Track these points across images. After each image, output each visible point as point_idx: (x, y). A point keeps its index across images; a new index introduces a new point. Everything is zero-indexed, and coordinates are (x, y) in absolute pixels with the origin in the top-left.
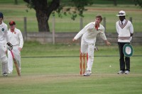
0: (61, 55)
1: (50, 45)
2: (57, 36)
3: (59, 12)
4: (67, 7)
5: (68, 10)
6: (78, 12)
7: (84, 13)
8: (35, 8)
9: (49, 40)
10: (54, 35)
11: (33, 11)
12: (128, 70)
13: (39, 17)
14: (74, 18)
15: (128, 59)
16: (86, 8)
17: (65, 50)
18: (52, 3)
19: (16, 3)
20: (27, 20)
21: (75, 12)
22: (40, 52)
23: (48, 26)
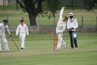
1: (37, 33)
2: (40, 28)
3: (41, 14)
5: (47, 13)
6: (52, 14)
7: (56, 15)
8: (28, 12)
9: (36, 30)
11: (27, 14)
13: (30, 17)
14: (49, 17)
18: (38, 9)
19: (17, 9)
20: (24, 19)
23: (35, 22)
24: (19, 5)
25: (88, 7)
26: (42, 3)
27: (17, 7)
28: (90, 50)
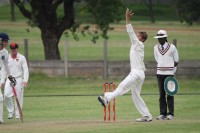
0: (77, 93)
1: (62, 78)
2: (70, 66)
3: (74, 30)
4: (85, 25)
5: (87, 28)
6: (100, 32)
7: (109, 33)
8: (40, 27)
9: (60, 71)
10: (66, 65)
11: (37, 31)
12: (171, 113)
13: (46, 38)
14: (94, 40)
15: (171, 99)
16: (111, 26)
17: (83, 86)
18: (64, 18)
19: (13, 19)
20: (29, 43)
21: (96, 32)
22: (47, 89)
23: (58, 52)
24: (17, 9)
25: (189, 16)
26: (75, 4)
27: (13, 13)
28: (194, 121)
